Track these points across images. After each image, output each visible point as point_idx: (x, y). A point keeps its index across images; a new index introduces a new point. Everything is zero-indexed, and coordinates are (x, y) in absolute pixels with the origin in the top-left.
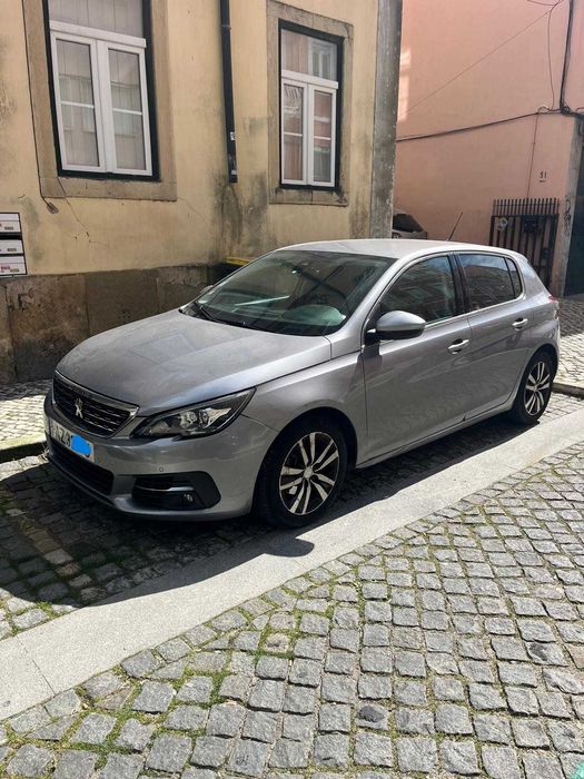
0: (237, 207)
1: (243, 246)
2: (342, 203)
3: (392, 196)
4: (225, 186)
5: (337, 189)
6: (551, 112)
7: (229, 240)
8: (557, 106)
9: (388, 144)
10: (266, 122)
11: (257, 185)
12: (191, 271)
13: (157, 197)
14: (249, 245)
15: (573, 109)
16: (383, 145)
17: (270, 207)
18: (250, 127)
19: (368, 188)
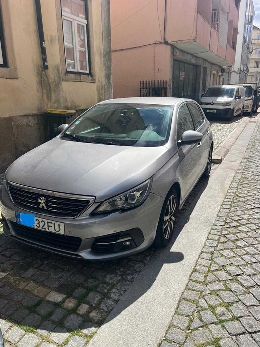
0: (48, 82)
1: (52, 103)
2: (93, 81)
3: (112, 78)
4: (41, 72)
5: (90, 74)
6: (161, 43)
7: (45, 100)
8: (163, 41)
9: (108, 53)
10: (57, 37)
11: (56, 71)
12: (29, 118)
13: (8, 77)
14: (55, 103)
15: (170, 42)
16: (107, 53)
17: (63, 83)
18: (51, 40)
19: (102, 74)
